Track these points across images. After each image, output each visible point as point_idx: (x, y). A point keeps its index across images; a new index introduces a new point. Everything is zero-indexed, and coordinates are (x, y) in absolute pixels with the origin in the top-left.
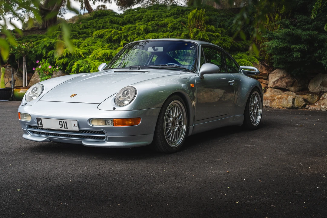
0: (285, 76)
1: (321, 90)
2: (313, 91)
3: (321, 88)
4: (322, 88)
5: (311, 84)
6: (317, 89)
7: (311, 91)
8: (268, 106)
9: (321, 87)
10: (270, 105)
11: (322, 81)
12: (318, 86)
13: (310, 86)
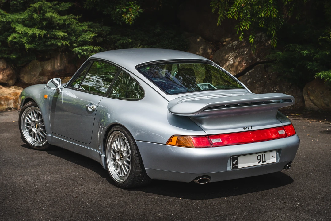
0: (5, 67)
1: (39, 80)
2: (29, 82)
3: (39, 78)
4: (41, 78)
5: (25, 74)
6: (35, 80)
7: (27, 83)
8: (12, 108)
9: (40, 76)
10: (15, 106)
11: (41, 70)
12: (37, 76)
13: (23, 77)
